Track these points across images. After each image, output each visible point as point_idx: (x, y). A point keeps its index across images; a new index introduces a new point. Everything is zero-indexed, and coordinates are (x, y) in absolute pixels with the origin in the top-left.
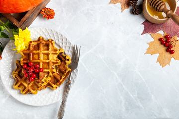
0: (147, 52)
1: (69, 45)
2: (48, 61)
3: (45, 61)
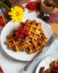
2: (34, 32)
3: (32, 31)
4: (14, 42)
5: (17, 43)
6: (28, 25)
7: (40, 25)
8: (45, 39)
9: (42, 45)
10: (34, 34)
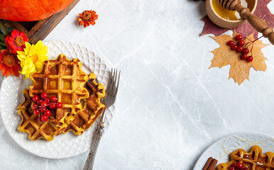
0: (212, 66)
1: (104, 69)
2: (70, 92)
4: (36, 127)
5: (43, 127)
6: (51, 76)
7: (78, 66)
8: (99, 94)
9: (96, 112)
10: (71, 95)
